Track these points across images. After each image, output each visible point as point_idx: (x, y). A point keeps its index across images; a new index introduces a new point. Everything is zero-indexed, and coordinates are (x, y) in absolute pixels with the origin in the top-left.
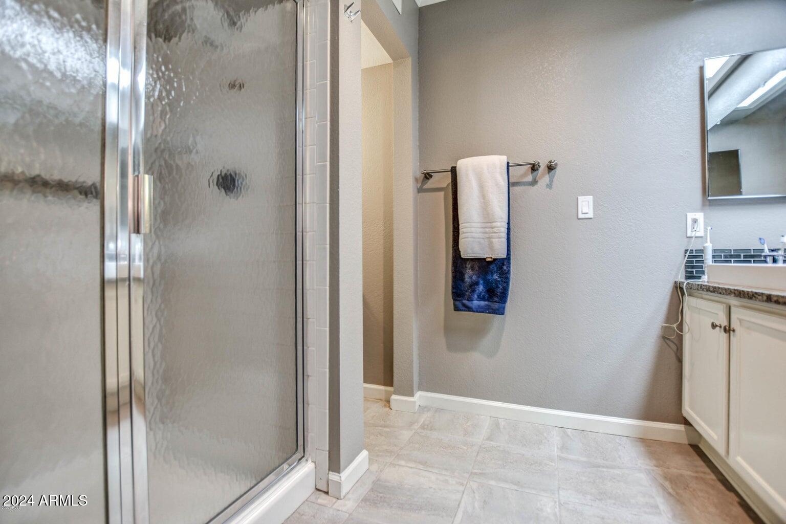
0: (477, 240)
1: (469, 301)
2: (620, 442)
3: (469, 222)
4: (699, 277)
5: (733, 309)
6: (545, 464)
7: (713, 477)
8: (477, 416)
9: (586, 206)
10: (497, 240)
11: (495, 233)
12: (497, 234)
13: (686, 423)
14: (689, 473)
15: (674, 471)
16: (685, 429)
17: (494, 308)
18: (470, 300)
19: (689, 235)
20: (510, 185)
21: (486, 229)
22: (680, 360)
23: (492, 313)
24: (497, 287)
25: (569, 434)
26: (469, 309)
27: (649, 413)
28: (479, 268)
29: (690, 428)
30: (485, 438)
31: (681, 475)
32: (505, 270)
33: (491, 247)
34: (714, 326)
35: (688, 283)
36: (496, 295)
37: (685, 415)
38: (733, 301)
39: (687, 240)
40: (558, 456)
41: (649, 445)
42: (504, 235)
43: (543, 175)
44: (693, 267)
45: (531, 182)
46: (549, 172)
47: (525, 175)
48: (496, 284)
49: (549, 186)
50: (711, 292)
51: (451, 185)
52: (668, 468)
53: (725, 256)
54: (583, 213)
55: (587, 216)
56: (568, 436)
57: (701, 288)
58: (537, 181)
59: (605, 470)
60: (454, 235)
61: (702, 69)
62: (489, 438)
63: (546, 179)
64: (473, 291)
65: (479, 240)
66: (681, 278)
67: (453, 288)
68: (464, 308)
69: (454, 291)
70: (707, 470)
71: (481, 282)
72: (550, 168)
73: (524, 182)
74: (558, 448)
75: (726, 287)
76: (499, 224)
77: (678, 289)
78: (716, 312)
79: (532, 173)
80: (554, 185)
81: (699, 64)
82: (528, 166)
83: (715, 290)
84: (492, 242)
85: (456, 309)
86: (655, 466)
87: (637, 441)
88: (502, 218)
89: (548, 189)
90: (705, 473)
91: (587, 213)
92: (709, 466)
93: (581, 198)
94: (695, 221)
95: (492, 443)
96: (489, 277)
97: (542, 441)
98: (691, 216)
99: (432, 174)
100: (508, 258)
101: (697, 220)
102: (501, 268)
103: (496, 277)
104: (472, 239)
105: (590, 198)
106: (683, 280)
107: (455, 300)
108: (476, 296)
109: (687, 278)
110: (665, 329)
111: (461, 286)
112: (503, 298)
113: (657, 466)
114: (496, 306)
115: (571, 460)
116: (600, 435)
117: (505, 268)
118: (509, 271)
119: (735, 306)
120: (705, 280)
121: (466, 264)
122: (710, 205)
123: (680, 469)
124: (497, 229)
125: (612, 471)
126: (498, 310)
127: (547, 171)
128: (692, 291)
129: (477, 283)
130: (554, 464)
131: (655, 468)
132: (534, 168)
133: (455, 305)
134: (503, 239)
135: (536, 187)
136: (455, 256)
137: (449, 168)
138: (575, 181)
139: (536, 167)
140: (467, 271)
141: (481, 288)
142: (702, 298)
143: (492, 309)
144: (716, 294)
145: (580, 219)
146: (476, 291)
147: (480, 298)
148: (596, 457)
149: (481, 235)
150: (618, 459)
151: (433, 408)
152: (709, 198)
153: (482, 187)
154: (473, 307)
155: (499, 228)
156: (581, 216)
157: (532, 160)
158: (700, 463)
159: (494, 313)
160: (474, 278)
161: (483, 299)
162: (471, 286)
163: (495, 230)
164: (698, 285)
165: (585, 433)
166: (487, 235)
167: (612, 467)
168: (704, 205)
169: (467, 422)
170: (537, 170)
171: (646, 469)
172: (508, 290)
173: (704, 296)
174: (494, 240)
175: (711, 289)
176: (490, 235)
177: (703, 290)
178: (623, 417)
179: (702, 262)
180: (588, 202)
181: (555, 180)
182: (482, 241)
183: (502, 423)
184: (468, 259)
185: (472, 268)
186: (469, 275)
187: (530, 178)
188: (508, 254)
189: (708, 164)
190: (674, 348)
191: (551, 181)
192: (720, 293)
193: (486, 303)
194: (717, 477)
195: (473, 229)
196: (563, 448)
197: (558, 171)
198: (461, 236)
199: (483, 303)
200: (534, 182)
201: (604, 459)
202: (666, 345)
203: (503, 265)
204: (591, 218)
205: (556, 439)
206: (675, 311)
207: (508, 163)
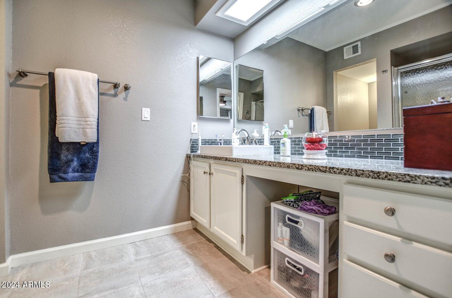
0: (73, 129)
1: (64, 174)
2: (165, 239)
3: (67, 116)
4: (197, 152)
5: (212, 164)
6: (129, 267)
7: (204, 239)
8: (72, 257)
9: (146, 113)
10: (90, 130)
11: (88, 125)
12: (90, 126)
13: (192, 219)
14: (196, 242)
15: (190, 243)
16: (191, 222)
17: (86, 177)
18: (66, 172)
19: (192, 132)
20: (100, 94)
21: (81, 122)
22: (189, 191)
23: (85, 181)
24: (89, 162)
25: (138, 244)
26: (65, 180)
27: (177, 219)
28: (74, 149)
29: (194, 221)
30: (82, 269)
31: (193, 244)
32: (95, 150)
33: (85, 134)
34: (205, 173)
35: (193, 155)
36: (88, 168)
37: (191, 215)
38: (212, 161)
39: (191, 134)
40: (134, 260)
41: (177, 235)
42: (96, 127)
43: (121, 92)
44: (193, 147)
45: (113, 95)
46: (125, 91)
47: (109, 89)
48: (88, 160)
49: (125, 99)
50: (204, 158)
51: (48, 86)
52: (188, 243)
53: (206, 142)
54: (145, 118)
55: (147, 119)
56: (138, 246)
57: (199, 156)
58: (118, 95)
59: (161, 256)
60: (50, 125)
61: (198, 58)
62: (86, 268)
63: (123, 94)
64: (69, 166)
65: (75, 129)
66: (189, 153)
67: (49, 165)
68: (60, 180)
69: (51, 167)
70: (202, 237)
71: (75, 159)
72: (126, 88)
73: (109, 94)
74: (134, 255)
75: (210, 155)
76: (91, 119)
77: (188, 157)
78: (205, 167)
79: (114, 89)
80: (128, 99)
81: (197, 56)
82: (111, 84)
83: (205, 157)
84: (86, 131)
85: (52, 181)
86: (182, 244)
87: (172, 235)
88: (94, 116)
89: (124, 101)
90: (201, 239)
91: (147, 118)
92: (202, 236)
93: (144, 109)
94: (194, 126)
95: (89, 270)
96: (82, 156)
97: (123, 255)
98: (193, 124)
99: (28, 74)
100: (97, 143)
101: (195, 126)
102: (92, 149)
103: (87, 155)
104: (69, 129)
105: (149, 110)
106: (190, 153)
107: (50, 174)
108: (71, 170)
109: (192, 152)
110: (183, 177)
111: (57, 163)
112: (93, 169)
113: (183, 244)
114: (88, 175)
115: (143, 259)
116: (154, 239)
117: (95, 149)
118: (98, 151)
119: (212, 163)
120: (199, 152)
121: (62, 147)
122: (200, 119)
123: (192, 242)
124: (90, 122)
125: (164, 255)
126: (90, 178)
127: (124, 90)
128: (195, 158)
129: (72, 161)
130: (134, 266)
131: (182, 245)
132: (116, 86)
133: (51, 178)
134: (94, 130)
135: (116, 99)
136: (52, 140)
137: (47, 73)
138: (140, 99)
139: (117, 85)
140: (63, 152)
141: (75, 164)
142: (198, 161)
143: (85, 178)
144: (205, 159)
145: (143, 121)
146: (71, 166)
147: (74, 171)
148: (155, 251)
149: (76, 126)
150: (166, 248)
151: (28, 265)
152: (200, 116)
153: (77, 92)
154: (69, 178)
155: (91, 122)
156: (143, 119)
157: (115, 81)
158: (199, 235)
159: (87, 181)
160: (70, 157)
161: (77, 171)
162: (66, 163)
163: (88, 123)
164: (198, 155)
165: (147, 241)
166: (82, 127)
167: (164, 253)
168: (197, 119)
169: (65, 264)
170: (118, 88)
171: (179, 247)
172: (97, 164)
173: (199, 160)
174: (87, 130)
175: (203, 157)
176: (84, 126)
177: (200, 157)
178: (165, 225)
179: (197, 144)
180: (148, 111)
181: (129, 95)
182: (77, 130)
183: (93, 254)
184: (64, 143)
185: (68, 150)
186: (64, 156)
187: (112, 92)
188: (98, 140)
189: (200, 101)
190: (186, 185)
191: (127, 96)
192: (207, 158)
193: (80, 174)
194: (205, 239)
195: (69, 121)
196: (137, 253)
197: (131, 91)
198: (57, 126)
199: (76, 174)
200: (115, 95)
201: (159, 251)
202: (183, 185)
203: (94, 147)
204: (149, 121)
205: (131, 250)
206: (187, 169)
207: (98, 79)
